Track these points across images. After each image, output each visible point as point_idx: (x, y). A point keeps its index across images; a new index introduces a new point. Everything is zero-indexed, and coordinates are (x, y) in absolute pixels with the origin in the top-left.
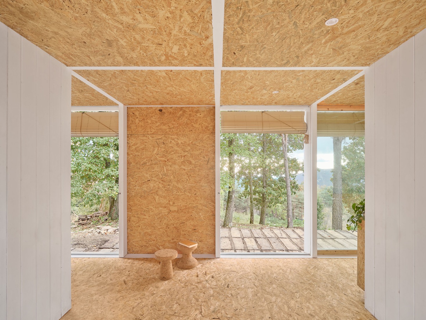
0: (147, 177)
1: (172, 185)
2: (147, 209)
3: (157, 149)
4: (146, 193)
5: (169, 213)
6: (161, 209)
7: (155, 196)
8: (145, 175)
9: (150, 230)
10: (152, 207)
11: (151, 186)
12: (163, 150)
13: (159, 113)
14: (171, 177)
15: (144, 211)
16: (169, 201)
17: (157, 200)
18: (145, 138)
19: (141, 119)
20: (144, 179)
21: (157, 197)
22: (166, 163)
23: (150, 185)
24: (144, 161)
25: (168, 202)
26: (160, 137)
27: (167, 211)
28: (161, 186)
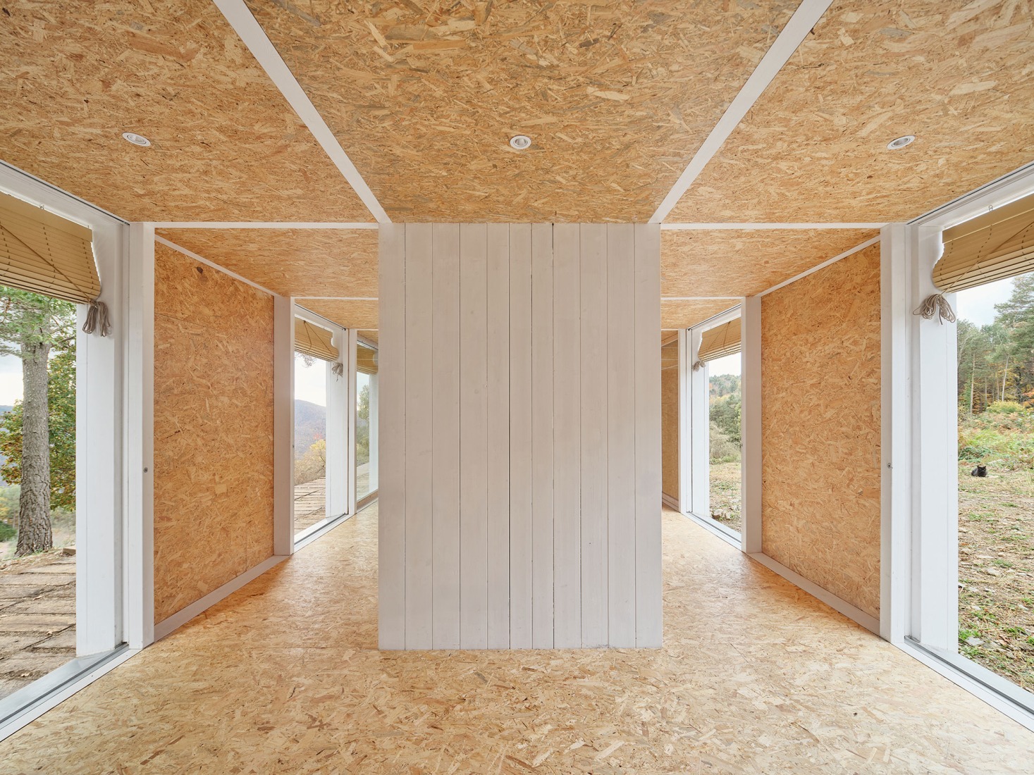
0: (174, 423)
1: (219, 439)
2: (173, 504)
3: (193, 357)
4: (172, 463)
5: (213, 500)
6: (200, 495)
7: (190, 468)
8: (170, 418)
9: (179, 554)
10: (184, 497)
11: (182, 444)
12: (205, 361)
13: (198, 276)
14: (218, 421)
15: (167, 511)
16: (214, 475)
17: (192, 477)
18: (170, 326)
19: (162, 276)
20: (168, 429)
21: (193, 470)
22: (210, 390)
23: (180, 443)
24: (168, 383)
25: (211, 477)
26: (199, 331)
27: (211, 497)
28: (200, 442)
